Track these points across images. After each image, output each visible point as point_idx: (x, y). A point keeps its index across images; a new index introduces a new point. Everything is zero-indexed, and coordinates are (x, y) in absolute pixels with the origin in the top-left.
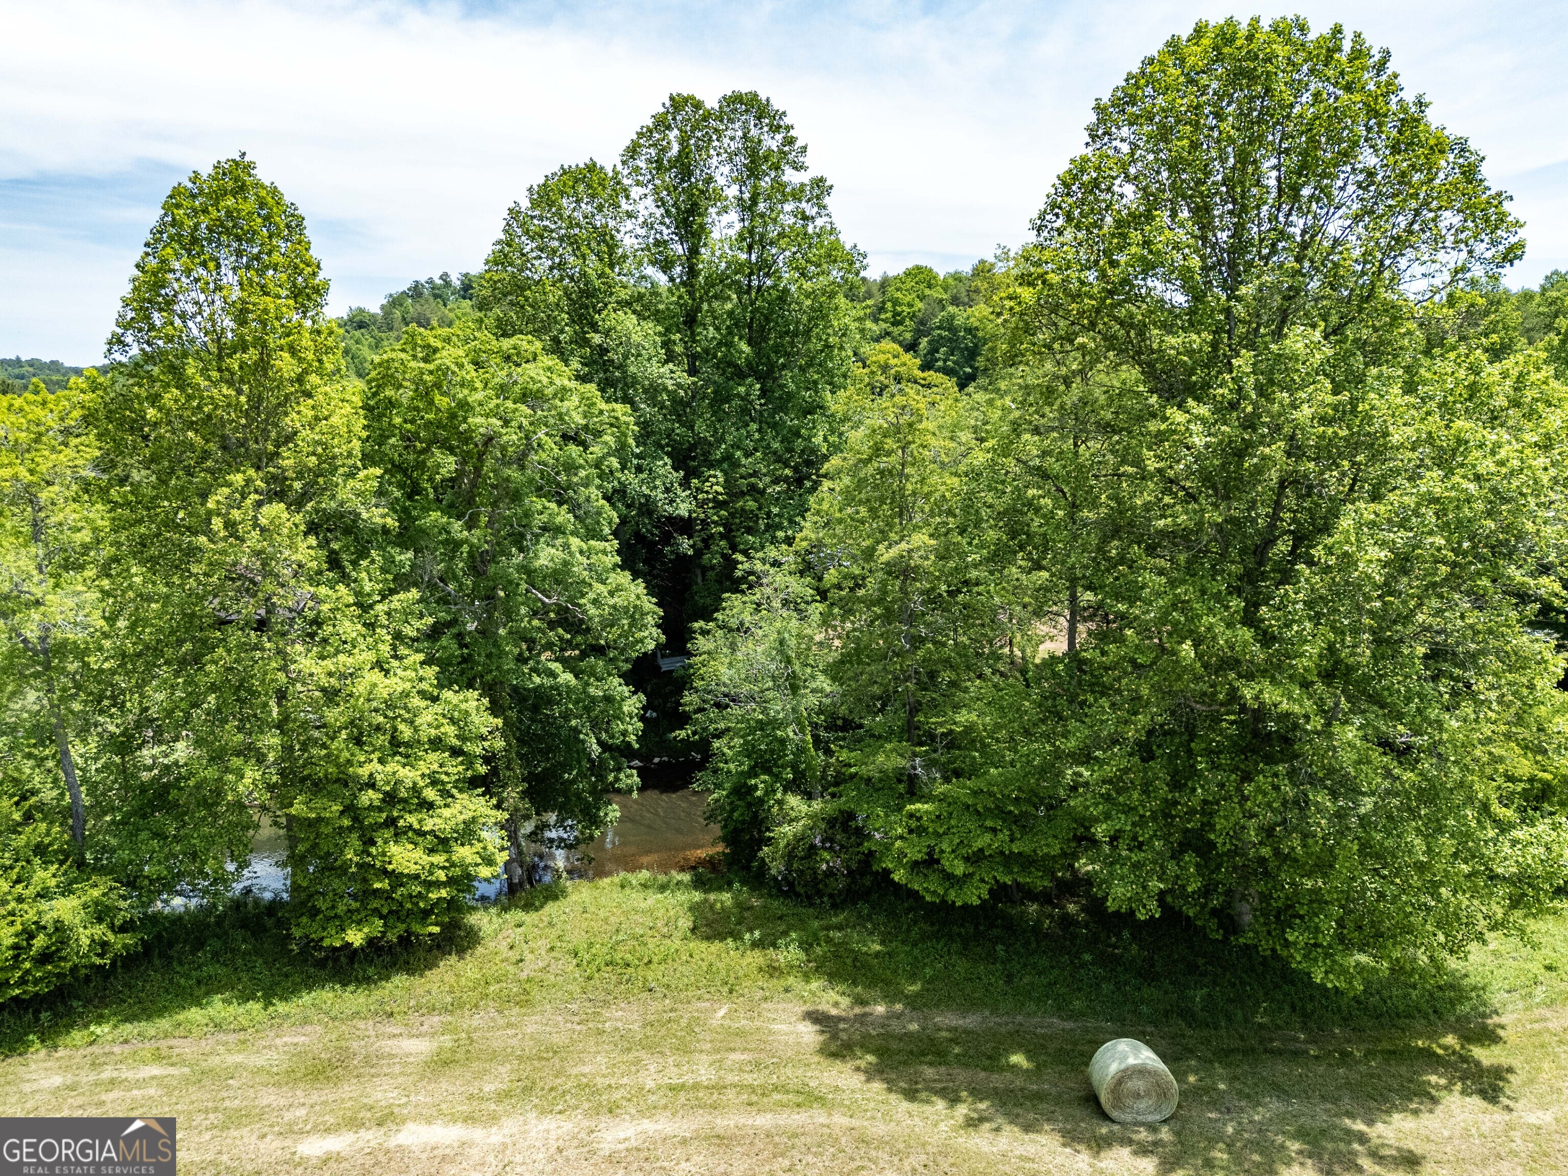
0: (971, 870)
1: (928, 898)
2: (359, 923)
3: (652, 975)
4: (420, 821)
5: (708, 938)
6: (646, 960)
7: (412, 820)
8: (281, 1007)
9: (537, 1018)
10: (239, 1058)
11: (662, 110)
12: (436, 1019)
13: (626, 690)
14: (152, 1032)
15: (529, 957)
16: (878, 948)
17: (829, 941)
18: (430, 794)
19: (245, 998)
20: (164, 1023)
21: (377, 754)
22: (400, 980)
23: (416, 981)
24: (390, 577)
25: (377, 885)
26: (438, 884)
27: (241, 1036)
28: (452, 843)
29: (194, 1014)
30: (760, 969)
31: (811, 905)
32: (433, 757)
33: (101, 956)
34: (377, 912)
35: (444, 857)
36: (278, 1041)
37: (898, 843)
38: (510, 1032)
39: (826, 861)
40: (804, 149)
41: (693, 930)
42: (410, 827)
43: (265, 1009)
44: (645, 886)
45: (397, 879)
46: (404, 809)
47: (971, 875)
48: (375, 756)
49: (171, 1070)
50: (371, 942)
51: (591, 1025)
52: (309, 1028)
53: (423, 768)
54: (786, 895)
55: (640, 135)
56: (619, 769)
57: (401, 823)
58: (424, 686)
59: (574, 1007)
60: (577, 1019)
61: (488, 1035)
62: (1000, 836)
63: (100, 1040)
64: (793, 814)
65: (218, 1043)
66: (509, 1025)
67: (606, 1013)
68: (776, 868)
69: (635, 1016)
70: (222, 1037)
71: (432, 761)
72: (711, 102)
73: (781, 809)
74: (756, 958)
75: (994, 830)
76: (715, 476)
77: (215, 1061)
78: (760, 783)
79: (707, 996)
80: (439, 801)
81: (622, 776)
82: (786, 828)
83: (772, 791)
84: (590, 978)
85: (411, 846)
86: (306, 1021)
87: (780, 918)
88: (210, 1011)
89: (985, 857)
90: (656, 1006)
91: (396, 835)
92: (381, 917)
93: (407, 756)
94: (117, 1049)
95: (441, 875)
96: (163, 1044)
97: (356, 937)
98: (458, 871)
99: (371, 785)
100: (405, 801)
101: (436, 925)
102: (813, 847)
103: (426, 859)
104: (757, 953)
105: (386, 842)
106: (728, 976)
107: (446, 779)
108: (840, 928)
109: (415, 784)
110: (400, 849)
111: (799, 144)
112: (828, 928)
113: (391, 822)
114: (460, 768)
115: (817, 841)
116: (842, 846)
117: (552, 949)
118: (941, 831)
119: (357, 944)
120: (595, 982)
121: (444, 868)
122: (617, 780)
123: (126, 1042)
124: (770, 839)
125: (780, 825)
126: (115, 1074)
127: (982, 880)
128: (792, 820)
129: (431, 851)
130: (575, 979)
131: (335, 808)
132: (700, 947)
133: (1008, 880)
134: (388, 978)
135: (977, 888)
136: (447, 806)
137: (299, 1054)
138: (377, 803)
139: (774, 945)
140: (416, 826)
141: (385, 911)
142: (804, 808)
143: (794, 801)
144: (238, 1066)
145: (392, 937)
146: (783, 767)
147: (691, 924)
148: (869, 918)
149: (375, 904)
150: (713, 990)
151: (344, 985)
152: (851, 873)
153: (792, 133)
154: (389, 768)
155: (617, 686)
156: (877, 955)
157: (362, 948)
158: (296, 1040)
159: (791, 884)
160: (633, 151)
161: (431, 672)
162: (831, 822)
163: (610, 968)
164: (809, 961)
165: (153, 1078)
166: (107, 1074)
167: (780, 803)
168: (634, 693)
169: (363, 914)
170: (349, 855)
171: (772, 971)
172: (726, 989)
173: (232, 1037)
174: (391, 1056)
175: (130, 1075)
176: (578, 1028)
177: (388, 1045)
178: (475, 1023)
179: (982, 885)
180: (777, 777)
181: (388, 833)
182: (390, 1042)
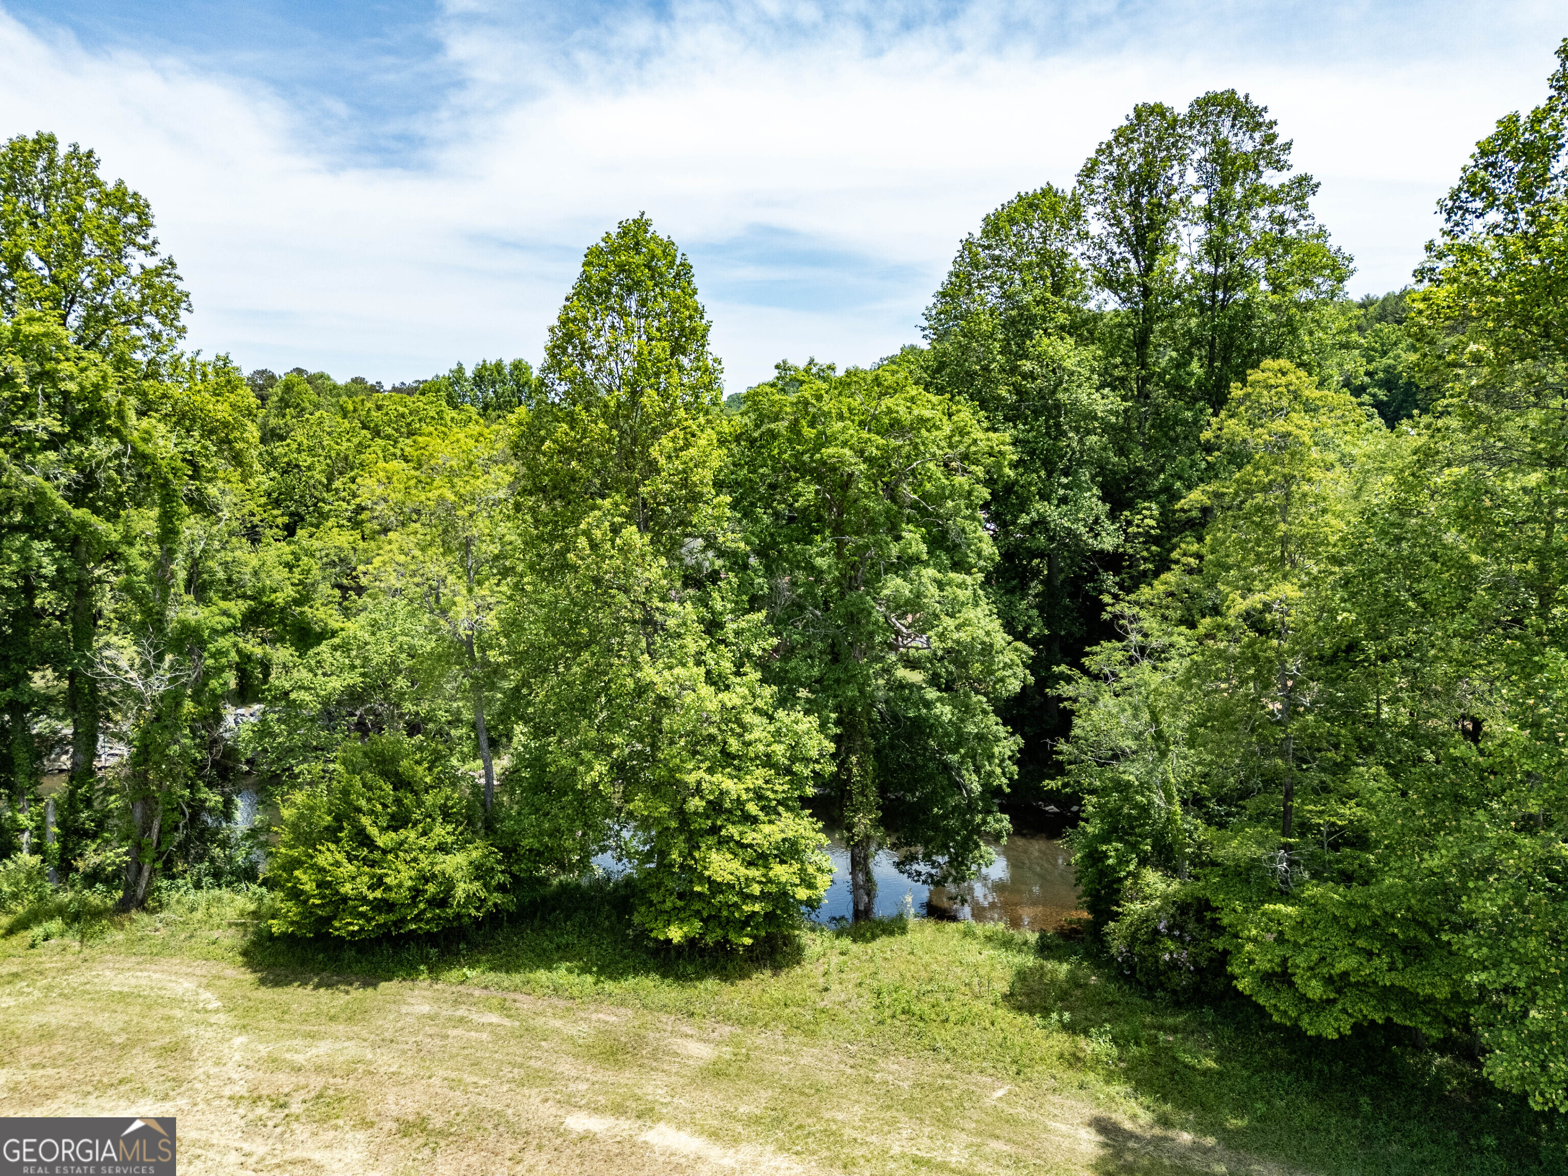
0: (1332, 996)
1: (1275, 1018)
2: (682, 921)
3: (943, 1035)
4: (742, 833)
5: (1020, 1009)
6: (943, 1017)
7: (733, 830)
8: (609, 986)
9: (816, 1051)
10: (558, 1023)
11: (1125, 123)
12: (728, 1029)
13: (1001, 731)
14: (506, 984)
15: (835, 987)
16: (1211, 1064)
17: (1152, 1042)
18: (752, 808)
19: (585, 970)
20: (517, 978)
21: (707, 764)
22: (711, 983)
23: (726, 987)
24: (745, 598)
25: (698, 889)
26: (753, 898)
27: (570, 1004)
28: (771, 860)
29: (542, 975)
30: (1061, 1056)
31: (1151, 998)
32: (761, 772)
33: (478, 909)
34: (698, 913)
35: (762, 870)
36: (594, 1017)
37: (1249, 947)
38: (785, 1059)
39: (1170, 949)
40: (1288, 146)
41: (1005, 997)
42: (731, 838)
43: (596, 984)
44: (989, 939)
45: (716, 887)
46: (728, 820)
47: (1334, 1001)
48: (704, 766)
49: (507, 1022)
50: (691, 942)
51: (862, 1071)
52: (623, 1010)
53: (749, 781)
54: (1127, 979)
55: (1099, 152)
56: (989, 812)
57: (723, 832)
58: (759, 703)
59: (853, 1049)
60: (851, 1062)
61: (765, 1056)
62: (1376, 962)
63: (469, 982)
64: (1148, 891)
65: (550, 1006)
66: (787, 1052)
67: (882, 1063)
68: (1117, 946)
69: (909, 1074)
70: (555, 1001)
71: (757, 777)
72: (1182, 109)
73: (1135, 883)
74: (1061, 1042)
75: (1370, 954)
76: (1150, 509)
77: (540, 1021)
78: (1112, 849)
79: (992, 1071)
80: (762, 816)
81: (990, 819)
82: (1137, 906)
83: (1123, 861)
84: (882, 1022)
85: (729, 856)
86: (622, 1003)
87: (1110, 1004)
88: (554, 975)
89: (1350, 984)
90: (933, 1068)
91: (719, 843)
92: (702, 920)
93: (739, 769)
94: (477, 993)
95: (756, 889)
96: (512, 996)
97: (676, 934)
98: (774, 889)
99: (698, 791)
100: (730, 811)
101: (750, 937)
102: (1156, 931)
103: (743, 871)
104: (1063, 1036)
105: (709, 848)
106: (1021, 1054)
107: (772, 796)
108: (1174, 1030)
109: (739, 797)
110: (719, 858)
111: (1279, 141)
112: (1161, 1028)
113: (715, 830)
114: (786, 787)
115: (1161, 926)
116: (1194, 939)
117: (860, 984)
118: (1302, 941)
119: (675, 941)
120: (885, 1028)
121: (760, 882)
122: (984, 822)
123: (486, 987)
124: (1118, 914)
125: (1131, 900)
126: (466, 1014)
127: (1344, 1011)
128: (1146, 898)
129: (750, 864)
130: (867, 1020)
131: (663, 809)
132: (1005, 1016)
133: (1379, 1018)
134: (700, 978)
135: (1336, 1019)
136: (771, 822)
137: (605, 1032)
138: (701, 810)
139: (1086, 1033)
140: (737, 838)
141: (705, 914)
142: (1162, 886)
143: (1152, 878)
144: (557, 1031)
145: (710, 940)
146: (1144, 836)
147: (1006, 989)
148: (1213, 1027)
149: (697, 906)
150: (1001, 1065)
151: (664, 976)
152: (1199, 970)
153: (1276, 129)
154: (715, 779)
155: (994, 725)
156: (1206, 1072)
157: (680, 946)
158: (607, 1018)
159: (1132, 968)
160: (1089, 171)
161: (768, 691)
162: (1183, 908)
163: (903, 1017)
164: (1120, 1059)
165: (490, 1024)
166: (461, 1012)
167: (1136, 876)
168: (1012, 734)
169: (688, 913)
170: (675, 856)
171: (1074, 1061)
172: (1014, 1068)
173: (561, 1003)
174: (676, 1054)
175: (474, 1017)
176: (849, 1071)
177: (678, 1044)
178: (758, 1042)
179: (1344, 1017)
180: (1133, 847)
181: (711, 840)
182: (679, 1041)
